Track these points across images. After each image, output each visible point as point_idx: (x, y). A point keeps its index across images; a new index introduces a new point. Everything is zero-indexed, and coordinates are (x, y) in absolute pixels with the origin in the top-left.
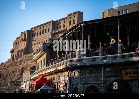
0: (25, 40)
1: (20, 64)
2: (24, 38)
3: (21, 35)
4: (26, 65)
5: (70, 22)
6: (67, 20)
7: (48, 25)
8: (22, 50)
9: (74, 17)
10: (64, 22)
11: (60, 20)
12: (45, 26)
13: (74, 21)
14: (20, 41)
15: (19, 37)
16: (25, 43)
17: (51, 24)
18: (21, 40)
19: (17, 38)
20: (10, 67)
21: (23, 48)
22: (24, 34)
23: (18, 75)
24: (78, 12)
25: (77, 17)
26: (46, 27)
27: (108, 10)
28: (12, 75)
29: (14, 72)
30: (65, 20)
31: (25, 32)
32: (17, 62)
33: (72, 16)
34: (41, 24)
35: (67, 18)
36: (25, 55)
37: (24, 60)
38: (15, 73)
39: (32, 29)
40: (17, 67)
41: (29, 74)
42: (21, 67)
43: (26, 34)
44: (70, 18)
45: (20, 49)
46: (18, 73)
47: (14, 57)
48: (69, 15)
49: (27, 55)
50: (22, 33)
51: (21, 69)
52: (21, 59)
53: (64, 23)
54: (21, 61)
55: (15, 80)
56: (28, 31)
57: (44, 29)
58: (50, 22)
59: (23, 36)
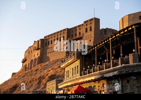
0: (38, 49)
1: (36, 74)
2: (37, 47)
3: (34, 44)
4: (43, 74)
5: (87, 29)
6: (83, 27)
7: (62, 33)
8: (35, 59)
9: (91, 24)
10: (80, 29)
11: (75, 27)
12: (59, 34)
13: (91, 28)
14: (33, 50)
15: (32, 46)
16: (39, 52)
17: (66, 32)
18: (34, 48)
19: (30, 47)
20: (26, 77)
21: (37, 57)
22: (37, 43)
23: (35, 85)
24: (95, 18)
25: (94, 23)
26: (61, 35)
27: (128, 15)
28: (29, 84)
29: (30, 82)
30: (81, 28)
31: (38, 41)
32: (32, 72)
33: (88, 23)
34: (55, 32)
35: (83, 25)
36: (40, 64)
37: (39, 69)
38: (32, 83)
39: (45, 37)
40: (33, 77)
41: (55, 83)
42: (38, 76)
43: (40, 42)
44: (86, 25)
45: (33, 58)
46: (36, 83)
47: (27, 67)
48: (85, 22)
49: (42, 64)
50: (35, 41)
51: (39, 79)
52: (36, 69)
53: (79, 31)
54: (37, 70)
55: (33, 90)
56: (41, 40)
57: (59, 37)
58: (64, 30)
59: (36, 45)
